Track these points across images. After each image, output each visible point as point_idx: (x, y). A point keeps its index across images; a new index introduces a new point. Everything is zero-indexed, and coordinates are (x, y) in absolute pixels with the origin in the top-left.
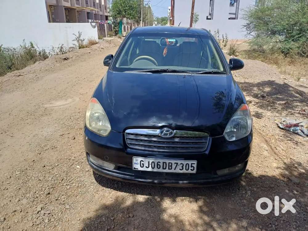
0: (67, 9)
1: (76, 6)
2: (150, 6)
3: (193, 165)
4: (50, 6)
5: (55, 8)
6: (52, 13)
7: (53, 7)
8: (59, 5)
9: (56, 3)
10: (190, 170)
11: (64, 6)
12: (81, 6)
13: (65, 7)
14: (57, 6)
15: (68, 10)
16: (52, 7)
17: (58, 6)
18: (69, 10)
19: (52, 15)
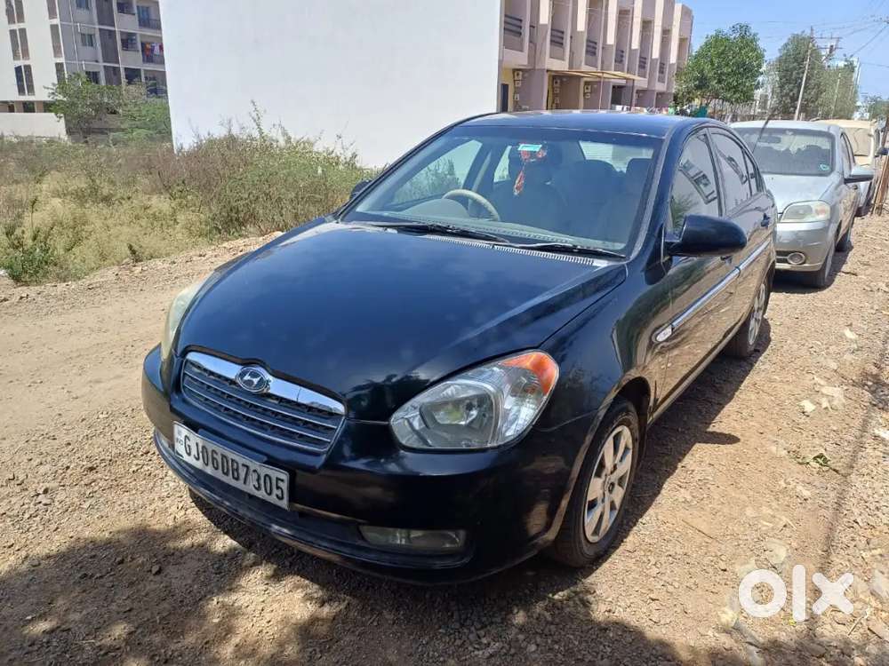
0: (557, 77)
1: (585, 68)
2: (855, 64)
3: (281, 484)
4: (515, 70)
5: (526, 75)
6: (515, 87)
7: (521, 73)
8: (537, 68)
9: (526, 63)
10: (274, 496)
11: (548, 71)
12: (599, 68)
13: (553, 74)
14: (530, 70)
15: (562, 82)
16: (518, 75)
17: (534, 69)
18: (565, 80)
19: (515, 93)
